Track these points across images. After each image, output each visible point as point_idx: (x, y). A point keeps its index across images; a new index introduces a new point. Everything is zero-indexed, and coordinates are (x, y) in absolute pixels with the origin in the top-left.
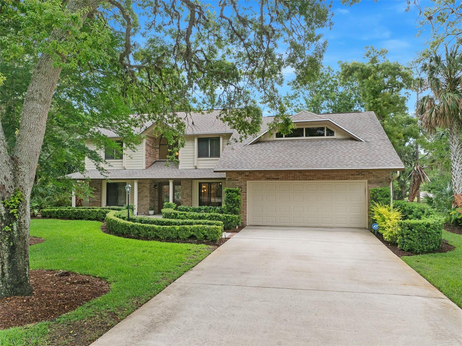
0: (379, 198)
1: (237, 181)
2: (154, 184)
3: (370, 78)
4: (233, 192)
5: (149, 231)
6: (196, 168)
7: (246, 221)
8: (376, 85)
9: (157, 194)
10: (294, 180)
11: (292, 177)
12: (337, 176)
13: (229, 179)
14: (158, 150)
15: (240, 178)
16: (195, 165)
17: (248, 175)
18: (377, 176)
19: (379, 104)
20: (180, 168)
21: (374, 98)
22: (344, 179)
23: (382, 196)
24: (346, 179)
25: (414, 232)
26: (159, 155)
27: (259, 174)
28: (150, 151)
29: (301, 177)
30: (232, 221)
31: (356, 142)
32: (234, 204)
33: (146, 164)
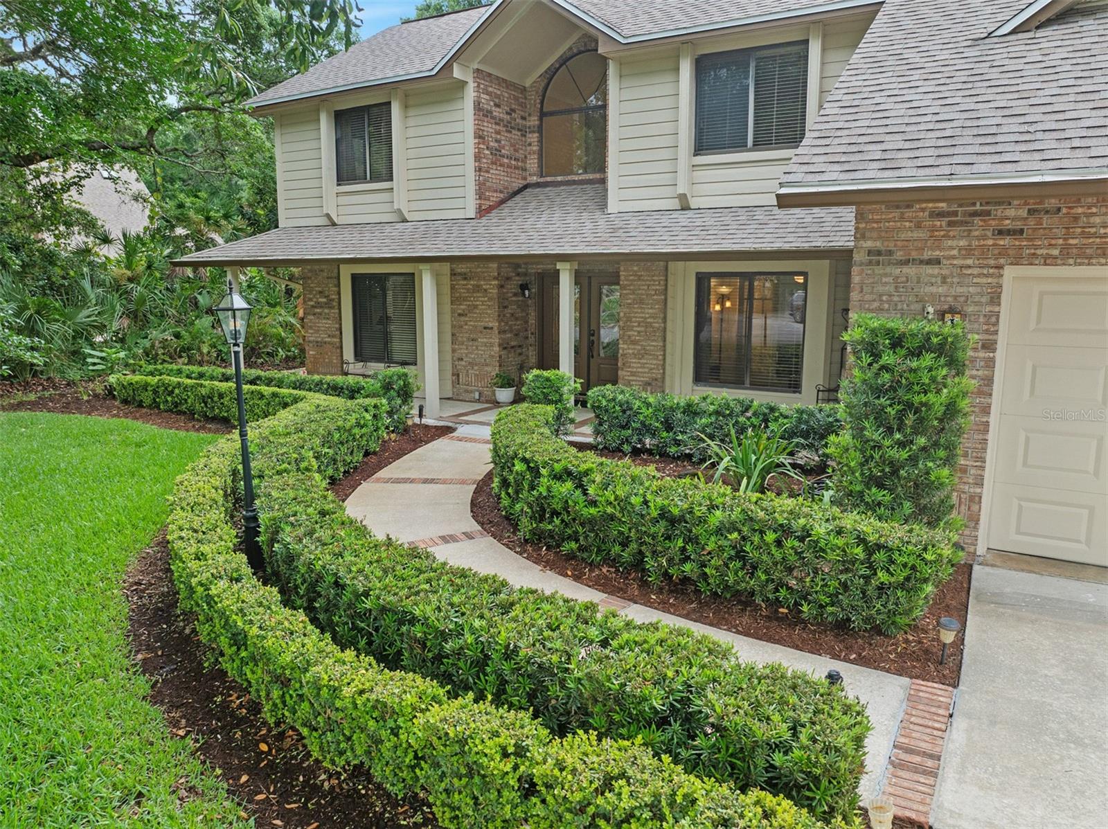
1: (934, 270)
2: (518, 281)
4: (916, 353)
6: (685, 208)
7: (976, 528)
9: (532, 321)
13: (879, 253)
14: (533, 138)
15: (954, 245)
16: (680, 191)
17: (1019, 225)
20: (613, 206)
26: (540, 158)
28: (498, 141)
32: (922, 441)
33: (480, 195)
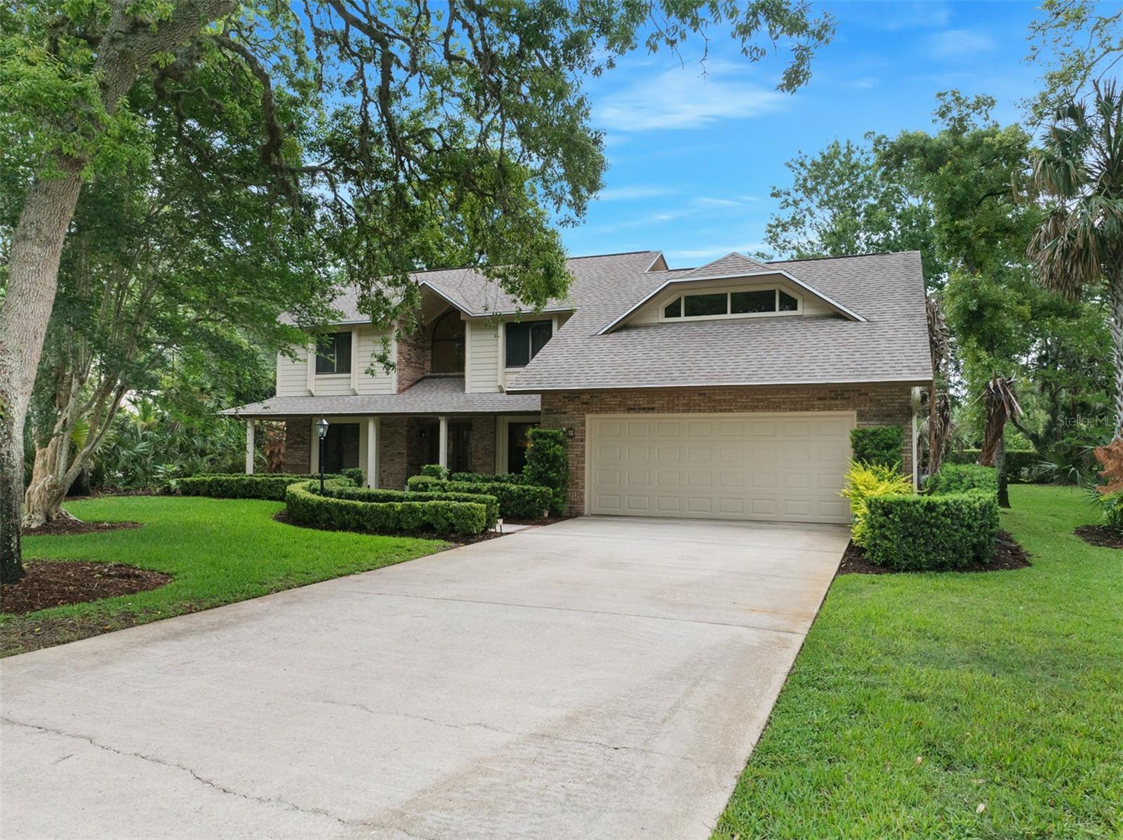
0: (869, 450)
1: (564, 416)
3: (941, 170)
4: (545, 439)
5: (348, 513)
6: (502, 391)
7: (583, 504)
8: (957, 188)
9: (426, 450)
10: (687, 411)
11: (683, 404)
12: (784, 403)
13: (548, 410)
14: (429, 353)
15: (570, 407)
16: (499, 384)
17: (588, 401)
18: (880, 400)
19: (964, 234)
20: (468, 389)
21: (953, 220)
22: (801, 410)
23: (877, 447)
24: (806, 410)
25: (893, 521)
26: (432, 363)
27: (612, 399)
28: (409, 355)
29: (703, 405)
30: (534, 500)
31: (845, 323)
32: (548, 465)
33: (400, 382)
